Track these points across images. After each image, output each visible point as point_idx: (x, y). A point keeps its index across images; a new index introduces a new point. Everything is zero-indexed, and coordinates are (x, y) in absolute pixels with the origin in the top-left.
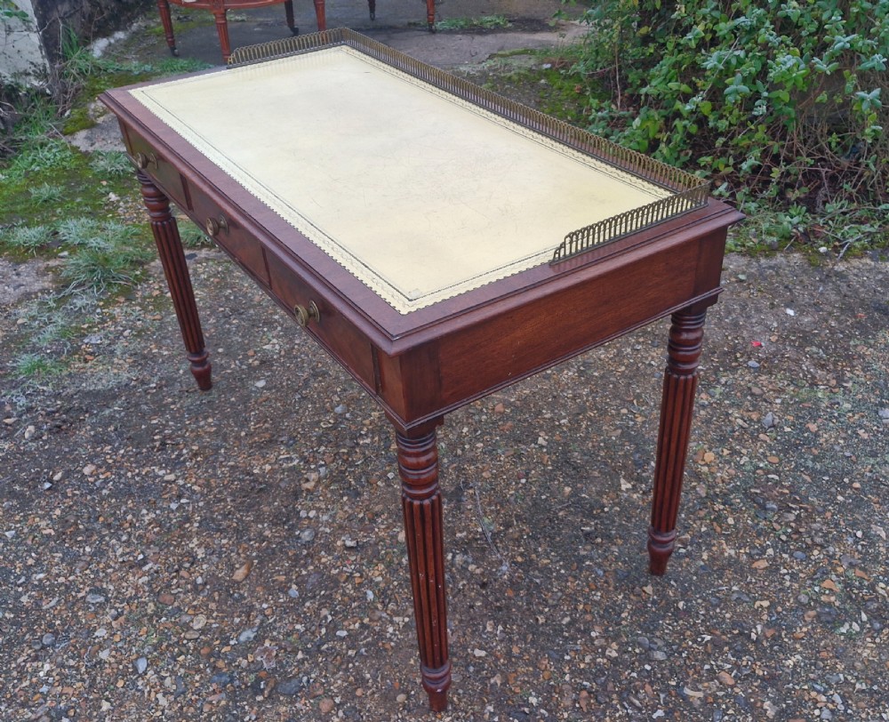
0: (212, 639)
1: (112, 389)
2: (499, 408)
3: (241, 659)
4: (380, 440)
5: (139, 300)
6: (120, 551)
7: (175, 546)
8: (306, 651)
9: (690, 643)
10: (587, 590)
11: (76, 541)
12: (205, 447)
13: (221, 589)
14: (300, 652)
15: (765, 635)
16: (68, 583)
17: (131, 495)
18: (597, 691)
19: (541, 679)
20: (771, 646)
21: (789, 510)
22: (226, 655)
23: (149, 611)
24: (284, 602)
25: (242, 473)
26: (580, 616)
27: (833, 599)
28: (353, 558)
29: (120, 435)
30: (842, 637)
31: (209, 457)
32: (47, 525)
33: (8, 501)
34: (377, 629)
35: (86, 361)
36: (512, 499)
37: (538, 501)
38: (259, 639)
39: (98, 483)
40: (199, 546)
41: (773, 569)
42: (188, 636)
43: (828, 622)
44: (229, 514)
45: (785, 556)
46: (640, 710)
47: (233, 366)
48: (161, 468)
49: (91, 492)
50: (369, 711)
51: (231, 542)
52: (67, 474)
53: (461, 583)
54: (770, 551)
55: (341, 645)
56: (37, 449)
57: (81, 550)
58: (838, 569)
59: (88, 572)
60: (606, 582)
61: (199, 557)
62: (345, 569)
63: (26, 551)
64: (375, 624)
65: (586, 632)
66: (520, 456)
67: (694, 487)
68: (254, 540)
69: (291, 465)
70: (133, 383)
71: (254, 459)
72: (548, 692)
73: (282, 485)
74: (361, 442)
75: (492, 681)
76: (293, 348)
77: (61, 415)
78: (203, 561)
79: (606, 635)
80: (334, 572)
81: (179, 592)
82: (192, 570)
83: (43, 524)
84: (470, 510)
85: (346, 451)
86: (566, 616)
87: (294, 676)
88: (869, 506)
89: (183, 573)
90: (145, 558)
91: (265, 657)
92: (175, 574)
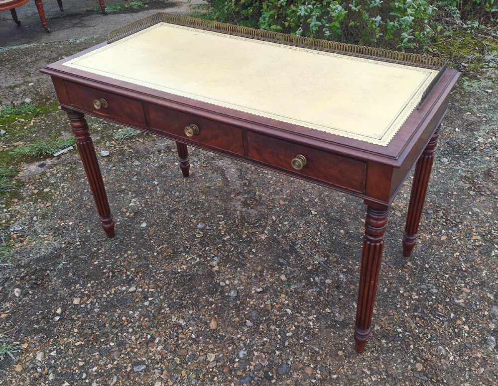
0: (224, 363)
1: (52, 253)
2: (282, 202)
3: (248, 366)
4: (235, 235)
5: (28, 198)
6: (133, 338)
7: (165, 324)
8: (278, 349)
9: (442, 281)
10: (384, 273)
11: (101, 342)
12: (139, 267)
13: (209, 336)
14: (276, 351)
15: (467, 267)
16: (115, 366)
17: (115, 306)
18: (421, 316)
19: (396, 320)
20: (473, 271)
21: (438, 211)
22: (238, 368)
23: (178, 362)
24: (248, 330)
25: (172, 273)
26: (390, 286)
27: (480, 243)
28: (266, 296)
29: (79, 277)
30: (495, 257)
31: (145, 272)
32: (75, 340)
33: (35, 336)
34: (304, 325)
35: (22, 242)
36: (320, 243)
37: (333, 241)
38: (250, 353)
39: (89, 306)
40: (178, 318)
41: (450, 238)
42: (211, 366)
43: (485, 253)
44: (182, 297)
45: (450, 231)
46: (444, 316)
47: (118, 220)
48: (122, 287)
49: (88, 313)
50: (330, 365)
51: (195, 311)
52: (64, 308)
53: (327, 290)
54: (443, 231)
55: (293, 340)
56: (31, 300)
57: (108, 346)
58: (473, 230)
59: (122, 356)
60: (389, 267)
61: (183, 325)
62: (266, 303)
63: (73, 359)
64: (302, 323)
65: (398, 292)
66: (309, 222)
67: (394, 214)
68: (206, 305)
69: (196, 262)
70: (63, 246)
71: (173, 265)
72: (403, 324)
73: (200, 273)
74: (225, 239)
75: (375, 329)
76: (147, 201)
77: (30, 276)
78: (187, 326)
79: (406, 290)
80: (262, 306)
81: (187, 346)
82: (185, 333)
83: (71, 340)
84: (304, 255)
85: (221, 245)
86: (384, 288)
87: (282, 364)
88: (465, 201)
89: (180, 336)
90: (152, 336)
91: (260, 360)
92: (176, 338)
